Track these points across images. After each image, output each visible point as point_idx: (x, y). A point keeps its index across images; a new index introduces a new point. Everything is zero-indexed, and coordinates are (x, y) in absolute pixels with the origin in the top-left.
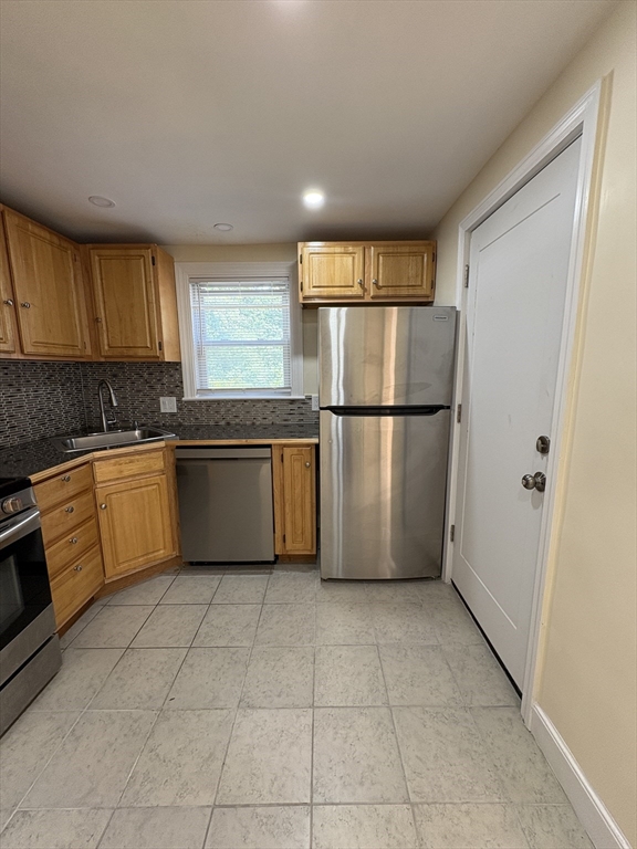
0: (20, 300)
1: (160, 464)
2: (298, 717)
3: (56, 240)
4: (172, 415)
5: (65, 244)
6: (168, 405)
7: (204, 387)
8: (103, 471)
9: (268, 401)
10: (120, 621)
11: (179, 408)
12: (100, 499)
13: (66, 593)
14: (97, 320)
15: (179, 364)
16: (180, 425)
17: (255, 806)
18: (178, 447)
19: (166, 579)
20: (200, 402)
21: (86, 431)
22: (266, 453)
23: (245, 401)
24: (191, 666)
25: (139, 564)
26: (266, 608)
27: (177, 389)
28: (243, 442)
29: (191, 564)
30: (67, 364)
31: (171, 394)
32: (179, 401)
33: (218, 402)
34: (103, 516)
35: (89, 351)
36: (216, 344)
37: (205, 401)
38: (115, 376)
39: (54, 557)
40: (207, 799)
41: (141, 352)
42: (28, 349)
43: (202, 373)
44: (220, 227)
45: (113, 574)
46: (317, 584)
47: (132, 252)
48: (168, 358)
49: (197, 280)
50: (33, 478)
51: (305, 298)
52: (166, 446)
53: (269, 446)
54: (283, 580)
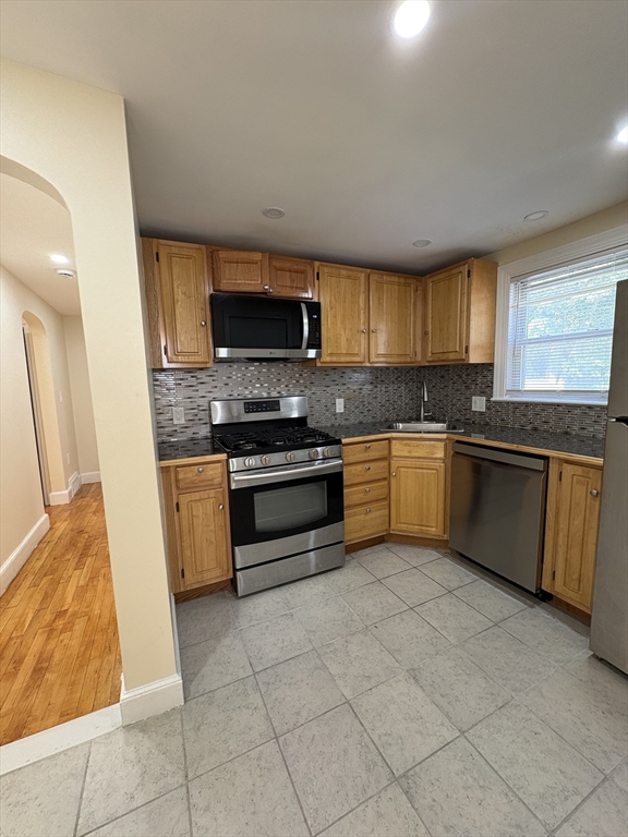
0: (372, 328)
1: (440, 454)
2: (442, 724)
3: (402, 280)
4: (481, 413)
5: (409, 281)
6: (479, 404)
7: (516, 388)
8: (398, 449)
9: (590, 407)
10: (386, 561)
11: (488, 408)
12: (393, 468)
13: (357, 523)
14: (426, 333)
15: (492, 365)
16: (487, 424)
18: (458, 442)
19: (433, 554)
20: (507, 403)
22: (539, 464)
23: (559, 405)
24: (402, 619)
25: (414, 530)
26: (496, 630)
27: (487, 389)
28: (514, 447)
30: (412, 368)
31: (482, 393)
32: (488, 401)
33: (527, 404)
34: (393, 481)
35: (419, 358)
36: (532, 341)
37: (513, 403)
38: (443, 377)
39: (351, 495)
40: (348, 694)
41: (452, 356)
42: (373, 359)
43: (515, 374)
44: (531, 217)
45: (397, 527)
47: (454, 271)
48: (475, 358)
49: (520, 278)
50: (344, 441)
52: (447, 439)
53: (546, 458)
54: (541, 621)
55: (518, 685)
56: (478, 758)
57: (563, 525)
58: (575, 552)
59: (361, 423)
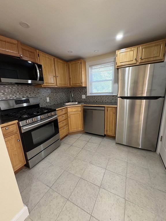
0: (57, 76)
1: (80, 109)
2: (102, 170)
3: (63, 62)
4: (85, 99)
5: (65, 63)
6: (84, 97)
7: (92, 92)
8: (69, 110)
9: (107, 96)
10: (71, 140)
11: (86, 98)
12: (69, 116)
13: (62, 132)
14: (70, 78)
15: (86, 87)
16: (86, 101)
17: (88, 181)
18: (84, 106)
19: (81, 135)
20: (90, 96)
21: (68, 102)
22: (103, 108)
23: (101, 96)
24: (82, 152)
25: (75, 130)
26: (100, 146)
27: (85, 93)
28: (98, 105)
29: (86, 132)
30: (65, 88)
31: (84, 94)
32: (86, 96)
33: (94, 96)
34: (69, 119)
35: (69, 85)
36: (94, 82)
37: (92, 96)
38: (74, 90)
39: (60, 125)
40: (79, 176)
41: (78, 85)
42: (58, 85)
43: (91, 89)
44: (96, 51)
45: (71, 131)
46: (114, 144)
47: (77, 62)
48: (83, 86)
49: (91, 66)
50: (57, 109)
51: (117, 67)
52: (81, 106)
53: (104, 107)
54: (106, 141)
55: (109, 154)
56: (111, 172)
57: (108, 120)
58: (111, 125)
59: (54, 104)
